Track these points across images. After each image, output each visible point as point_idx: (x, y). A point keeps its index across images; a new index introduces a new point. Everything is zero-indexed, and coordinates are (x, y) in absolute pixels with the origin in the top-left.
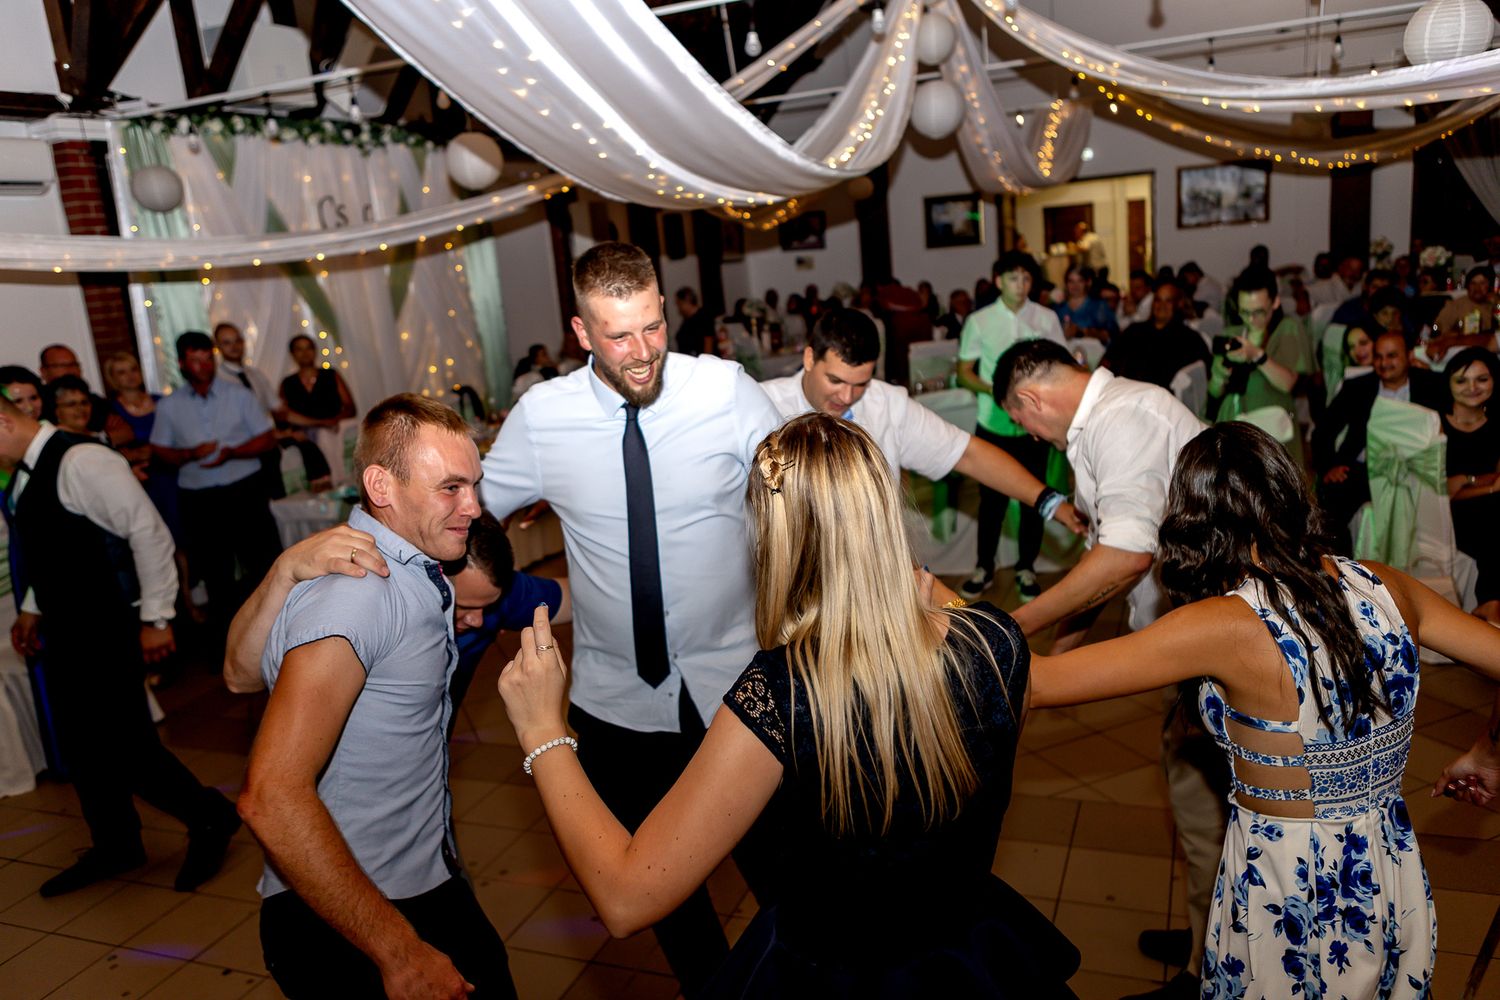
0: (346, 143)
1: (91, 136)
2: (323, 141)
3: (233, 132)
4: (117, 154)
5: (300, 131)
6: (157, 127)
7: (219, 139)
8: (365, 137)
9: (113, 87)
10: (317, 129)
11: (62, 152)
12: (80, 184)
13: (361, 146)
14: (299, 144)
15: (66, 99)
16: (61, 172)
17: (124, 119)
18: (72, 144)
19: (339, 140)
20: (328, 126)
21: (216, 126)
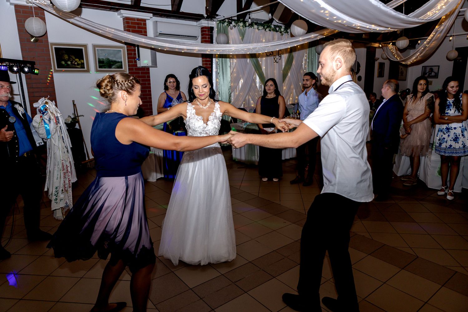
0: (277, 31)
1: (210, 26)
2: (270, 30)
3: (246, 26)
4: (215, 30)
5: (264, 27)
6: (226, 24)
7: (242, 28)
8: (282, 30)
9: (217, 13)
10: (269, 27)
11: (203, 29)
12: (206, 38)
13: (281, 32)
14: (263, 30)
15: (206, 16)
16: (202, 35)
17: (218, 21)
18: (205, 27)
19: (275, 30)
20: (273, 26)
21: (241, 24)
